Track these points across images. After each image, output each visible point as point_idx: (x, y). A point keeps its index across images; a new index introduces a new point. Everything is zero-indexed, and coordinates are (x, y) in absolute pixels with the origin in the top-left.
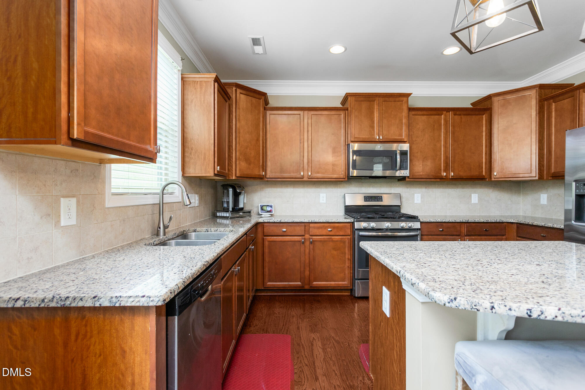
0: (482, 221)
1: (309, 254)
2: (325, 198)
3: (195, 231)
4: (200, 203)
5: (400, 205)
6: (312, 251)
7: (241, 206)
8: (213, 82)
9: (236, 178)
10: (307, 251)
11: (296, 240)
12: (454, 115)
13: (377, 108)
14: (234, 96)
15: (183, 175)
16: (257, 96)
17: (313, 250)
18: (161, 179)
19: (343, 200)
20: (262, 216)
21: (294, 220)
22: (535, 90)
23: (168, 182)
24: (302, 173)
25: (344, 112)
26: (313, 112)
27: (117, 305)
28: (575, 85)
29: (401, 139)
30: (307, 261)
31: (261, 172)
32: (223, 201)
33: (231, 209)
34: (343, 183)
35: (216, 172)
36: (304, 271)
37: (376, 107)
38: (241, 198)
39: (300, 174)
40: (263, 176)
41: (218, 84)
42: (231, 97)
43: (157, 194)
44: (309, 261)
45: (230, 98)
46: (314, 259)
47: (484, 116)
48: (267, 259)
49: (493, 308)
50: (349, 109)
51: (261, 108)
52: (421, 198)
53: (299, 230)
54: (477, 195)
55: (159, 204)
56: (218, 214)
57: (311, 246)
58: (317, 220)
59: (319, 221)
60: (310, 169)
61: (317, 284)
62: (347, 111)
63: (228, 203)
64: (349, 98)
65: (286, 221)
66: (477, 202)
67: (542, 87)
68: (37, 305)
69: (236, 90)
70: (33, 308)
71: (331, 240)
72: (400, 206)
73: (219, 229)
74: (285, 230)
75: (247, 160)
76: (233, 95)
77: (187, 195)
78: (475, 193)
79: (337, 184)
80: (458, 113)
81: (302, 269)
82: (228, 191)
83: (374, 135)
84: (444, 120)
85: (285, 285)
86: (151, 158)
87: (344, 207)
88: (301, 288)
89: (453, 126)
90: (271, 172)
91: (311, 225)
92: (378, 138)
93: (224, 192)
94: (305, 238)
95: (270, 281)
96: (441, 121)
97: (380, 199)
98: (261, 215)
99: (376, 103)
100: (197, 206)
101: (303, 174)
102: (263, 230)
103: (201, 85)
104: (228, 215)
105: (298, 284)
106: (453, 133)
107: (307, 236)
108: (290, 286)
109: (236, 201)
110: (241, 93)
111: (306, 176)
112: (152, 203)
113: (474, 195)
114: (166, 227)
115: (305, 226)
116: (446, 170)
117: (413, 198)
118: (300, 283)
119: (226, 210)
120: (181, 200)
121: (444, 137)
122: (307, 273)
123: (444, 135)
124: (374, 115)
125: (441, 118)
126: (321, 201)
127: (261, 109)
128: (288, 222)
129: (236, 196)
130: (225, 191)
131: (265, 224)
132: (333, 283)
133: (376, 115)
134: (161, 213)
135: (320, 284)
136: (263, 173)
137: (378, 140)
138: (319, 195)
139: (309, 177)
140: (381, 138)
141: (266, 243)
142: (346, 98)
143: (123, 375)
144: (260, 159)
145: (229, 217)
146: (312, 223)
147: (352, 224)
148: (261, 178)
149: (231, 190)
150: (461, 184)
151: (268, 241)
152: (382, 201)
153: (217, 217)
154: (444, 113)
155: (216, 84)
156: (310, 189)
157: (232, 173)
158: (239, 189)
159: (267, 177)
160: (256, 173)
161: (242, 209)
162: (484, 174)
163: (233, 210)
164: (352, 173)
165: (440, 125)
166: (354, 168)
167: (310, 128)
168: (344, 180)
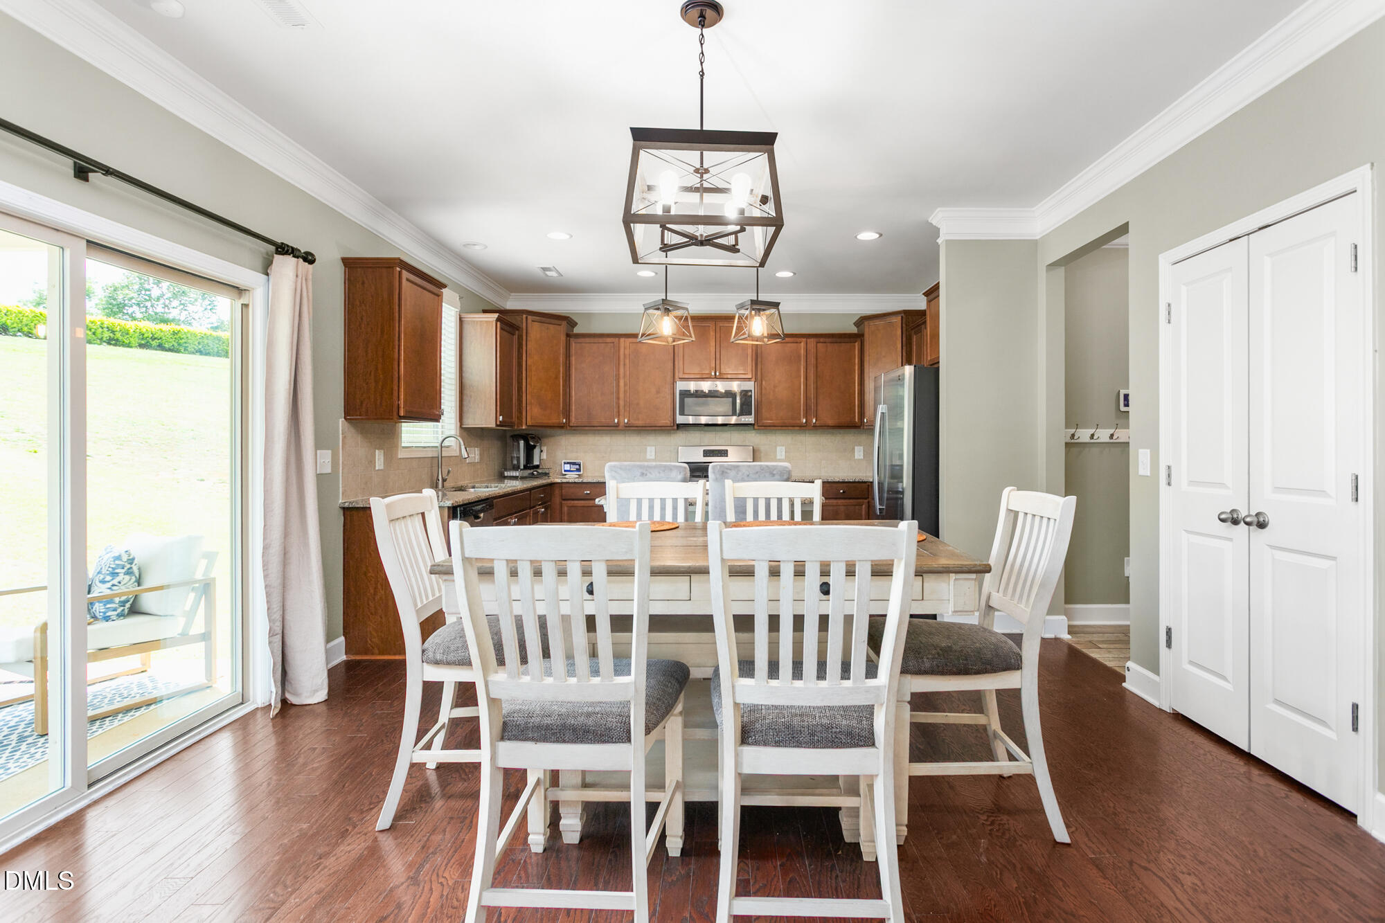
0: (837, 480)
2: (654, 453)
3: (473, 487)
4: (481, 458)
7: (536, 462)
8: (494, 322)
9: (526, 427)
12: (817, 342)
13: (713, 335)
14: (524, 324)
15: (461, 426)
16: (556, 322)
18: (437, 431)
19: (676, 455)
22: (900, 317)
23: (445, 436)
24: (616, 421)
26: (632, 340)
29: (745, 375)
31: (561, 418)
32: (512, 457)
33: (522, 467)
34: (677, 432)
35: (498, 423)
37: (711, 333)
38: (536, 452)
39: (613, 420)
40: (566, 424)
41: (502, 324)
42: (520, 327)
43: (436, 447)
45: (518, 328)
47: (856, 344)
51: (563, 336)
52: (786, 452)
54: (862, 448)
55: (438, 457)
56: (506, 474)
60: (625, 414)
63: (518, 458)
66: (862, 457)
67: (908, 313)
69: (526, 318)
74: (588, 492)
75: (542, 405)
77: (466, 448)
78: (858, 444)
79: (670, 434)
80: (822, 340)
82: (519, 444)
83: (710, 370)
84: (804, 349)
86: (436, 418)
89: (816, 358)
90: (576, 418)
92: (713, 374)
93: (513, 445)
96: (801, 350)
97: (724, 454)
98: (566, 475)
99: (711, 327)
100: (479, 462)
101: (618, 422)
102: (560, 492)
103: (481, 325)
104: (518, 474)
106: (816, 367)
109: (529, 457)
110: (533, 321)
111: (622, 424)
112: (430, 456)
113: (859, 447)
114: (444, 480)
116: (806, 415)
117: (775, 451)
119: (516, 468)
120: (458, 454)
121: (804, 372)
123: (804, 368)
124: (709, 343)
125: (801, 347)
126: (648, 456)
127: (561, 338)
128: (591, 483)
129: (529, 451)
130: (516, 444)
131: (564, 485)
133: (712, 344)
134: (440, 465)
136: (564, 420)
138: (646, 449)
139: (625, 425)
140: (718, 374)
141: (565, 509)
144: (560, 402)
148: (561, 427)
149: (522, 443)
150: (840, 433)
151: (568, 506)
152: (727, 456)
153: (505, 477)
154: (804, 340)
155: (499, 323)
156: (634, 441)
157: (522, 421)
158: (533, 441)
159: (571, 424)
160: (554, 421)
161: (537, 467)
162: (857, 420)
163: (526, 467)
164: (680, 419)
165: (799, 357)
166: (682, 413)
167: (627, 361)
168: (671, 428)
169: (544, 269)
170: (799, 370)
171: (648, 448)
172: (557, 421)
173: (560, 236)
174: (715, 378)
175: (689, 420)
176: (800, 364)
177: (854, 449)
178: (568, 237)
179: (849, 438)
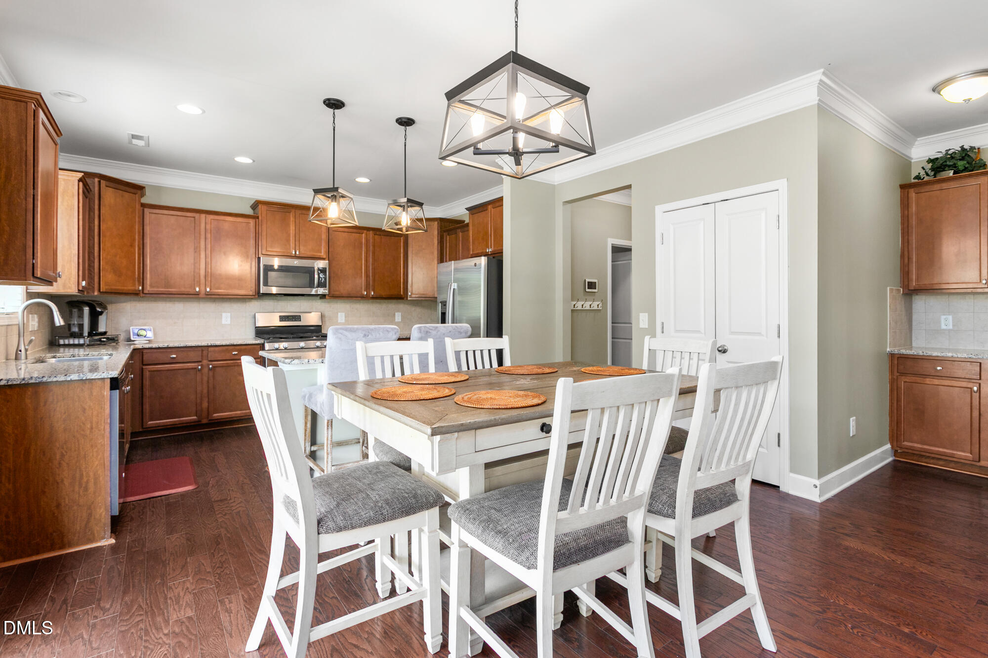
1: (208, 382)
2: (229, 319)
4: (39, 326)
5: (321, 324)
6: (212, 379)
7: (101, 329)
8: (77, 181)
9: (98, 294)
10: (205, 379)
11: (191, 367)
12: (374, 235)
13: (293, 221)
14: (96, 188)
15: (26, 291)
16: (133, 190)
17: (214, 376)
19: (252, 321)
20: (135, 342)
21: (187, 344)
22: (436, 222)
24: (197, 289)
25: (254, 220)
26: (212, 217)
27: (84, 378)
28: (466, 222)
29: (320, 255)
30: (205, 391)
31: (137, 286)
32: (72, 324)
33: (86, 334)
34: (252, 300)
35: (81, 289)
36: (201, 403)
37: (292, 219)
38: (102, 319)
39: (195, 289)
40: (139, 291)
41: (84, 184)
42: (91, 191)
44: (208, 390)
45: (89, 190)
46: (214, 388)
47: (402, 238)
48: (147, 393)
49: (309, 361)
50: (260, 218)
51: (137, 205)
52: (345, 317)
53: (193, 356)
54: (400, 313)
55: (19, 325)
56: (62, 341)
57: (211, 373)
58: (218, 343)
59: (221, 344)
60: (208, 283)
61: (218, 416)
62: (257, 220)
63: (81, 326)
64: (260, 206)
65: (176, 345)
66: (400, 320)
67: (442, 221)
68: (18, 383)
69: (99, 182)
70: (15, 385)
71: (236, 364)
72: (321, 326)
73: (91, 353)
74: (175, 356)
75: (117, 271)
76: (94, 188)
78: (398, 311)
79: (246, 302)
80: (378, 233)
81: (199, 401)
82: (83, 311)
83: (290, 249)
84: (365, 239)
85: (175, 421)
86: (52, 281)
87: (254, 328)
88: (197, 423)
89: (374, 246)
90: (151, 286)
91: (210, 349)
92: (294, 253)
94: (202, 365)
95: (151, 420)
96: (362, 239)
97: (298, 318)
99: (293, 215)
100: (37, 330)
101: (199, 290)
102: (141, 358)
104: (82, 341)
105: (193, 419)
106: (374, 253)
107: (205, 362)
108: (182, 423)
109: (94, 324)
110: (107, 187)
111: (203, 292)
113: (398, 313)
115: (202, 351)
116: (367, 289)
117: (337, 317)
118: (195, 417)
119: (78, 336)
121: (365, 256)
122: (205, 405)
123: (365, 253)
124: (290, 227)
125: (362, 236)
126: (224, 322)
127: (137, 207)
128: (178, 347)
129: (95, 317)
130: (78, 310)
131: (145, 351)
132: (239, 412)
133: (292, 227)
134: (21, 334)
135: (223, 416)
136: (140, 288)
137: (294, 255)
138: (221, 315)
139: (207, 293)
140: (298, 253)
141: (147, 374)
142: (255, 206)
143: (84, 424)
144: (135, 270)
145: (84, 344)
146: (211, 346)
147: (262, 345)
148: (136, 295)
149: (86, 310)
150: (385, 303)
151: (149, 371)
152: (300, 321)
153: (60, 346)
154: (365, 231)
155: (81, 184)
156: (209, 308)
157: (94, 288)
158: (100, 308)
159: (145, 292)
160: (129, 287)
161: (105, 333)
162: (402, 293)
163: (90, 334)
164: (263, 289)
165: (361, 243)
166: (266, 284)
167: (209, 236)
168: (253, 297)
169: (134, 137)
170: (361, 254)
171: (224, 314)
172: (132, 288)
173: (190, 109)
174: (295, 256)
175: (271, 290)
176: (362, 249)
177: (395, 314)
178: (201, 112)
179: (391, 306)
